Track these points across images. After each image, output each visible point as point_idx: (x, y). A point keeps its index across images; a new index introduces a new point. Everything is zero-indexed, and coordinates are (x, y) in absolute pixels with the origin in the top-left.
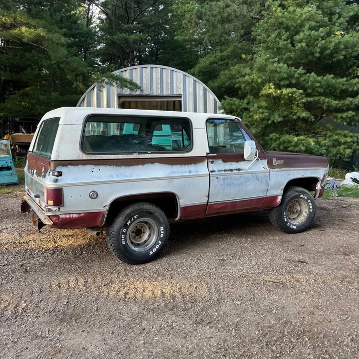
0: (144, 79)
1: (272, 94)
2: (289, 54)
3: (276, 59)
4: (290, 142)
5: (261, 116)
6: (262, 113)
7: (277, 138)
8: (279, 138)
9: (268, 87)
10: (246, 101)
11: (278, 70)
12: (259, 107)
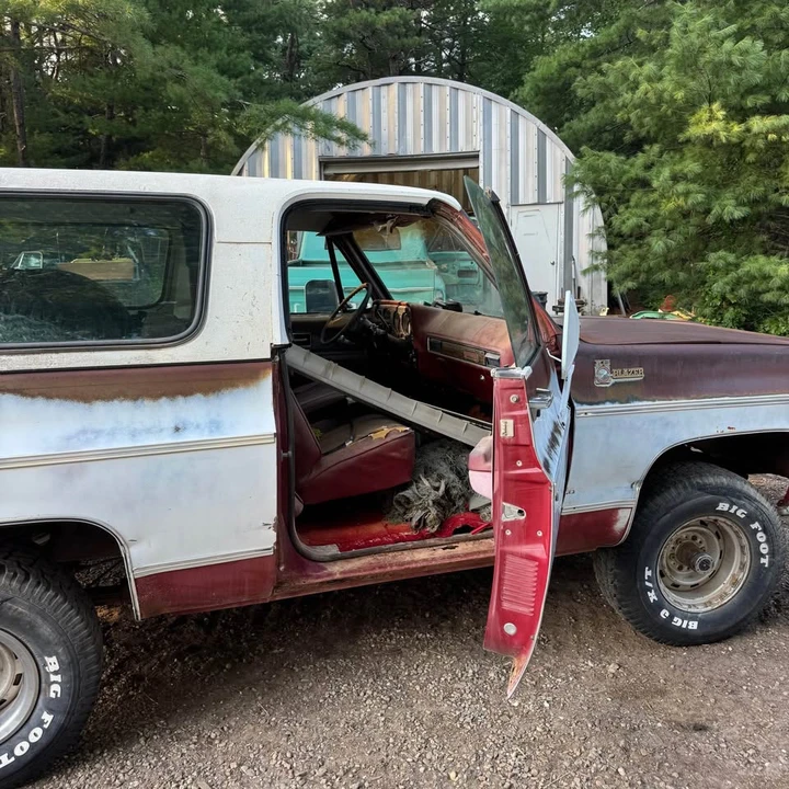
0: (384, 116)
1: (718, 137)
2: (777, 9)
3: (733, 28)
4: (766, 277)
5: (681, 202)
6: (687, 194)
7: (729, 264)
8: (737, 266)
9: (706, 116)
10: (640, 159)
11: (736, 59)
12: (675, 178)
